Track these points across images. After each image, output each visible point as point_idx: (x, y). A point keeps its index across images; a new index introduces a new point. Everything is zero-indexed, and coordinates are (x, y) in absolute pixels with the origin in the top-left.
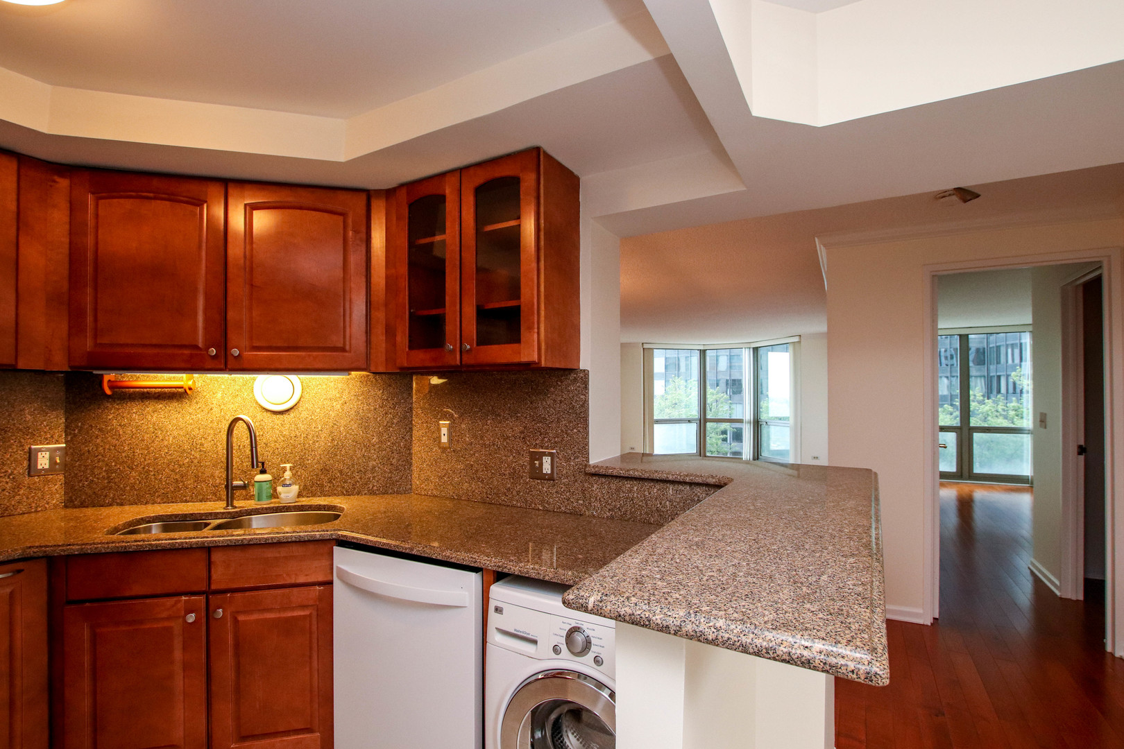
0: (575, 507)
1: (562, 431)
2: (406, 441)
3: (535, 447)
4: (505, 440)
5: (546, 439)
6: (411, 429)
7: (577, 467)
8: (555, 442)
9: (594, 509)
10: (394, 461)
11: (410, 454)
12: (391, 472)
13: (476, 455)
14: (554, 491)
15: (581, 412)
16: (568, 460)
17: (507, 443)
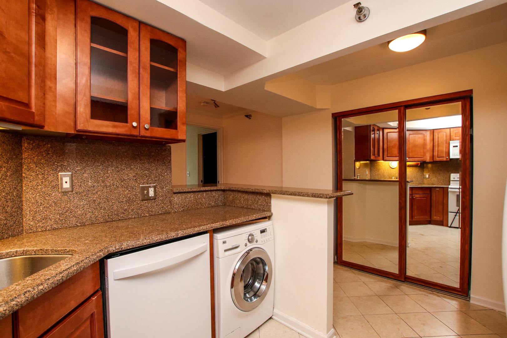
0: (166, 210)
1: (159, 174)
2: (18, 190)
3: (143, 184)
4: (122, 181)
5: (150, 179)
6: (21, 180)
7: (167, 191)
8: (155, 180)
9: (176, 208)
10: (9, 209)
11: (21, 201)
12: (6, 219)
13: (99, 193)
14: (155, 204)
15: (168, 165)
16: (162, 188)
17: (124, 183)
